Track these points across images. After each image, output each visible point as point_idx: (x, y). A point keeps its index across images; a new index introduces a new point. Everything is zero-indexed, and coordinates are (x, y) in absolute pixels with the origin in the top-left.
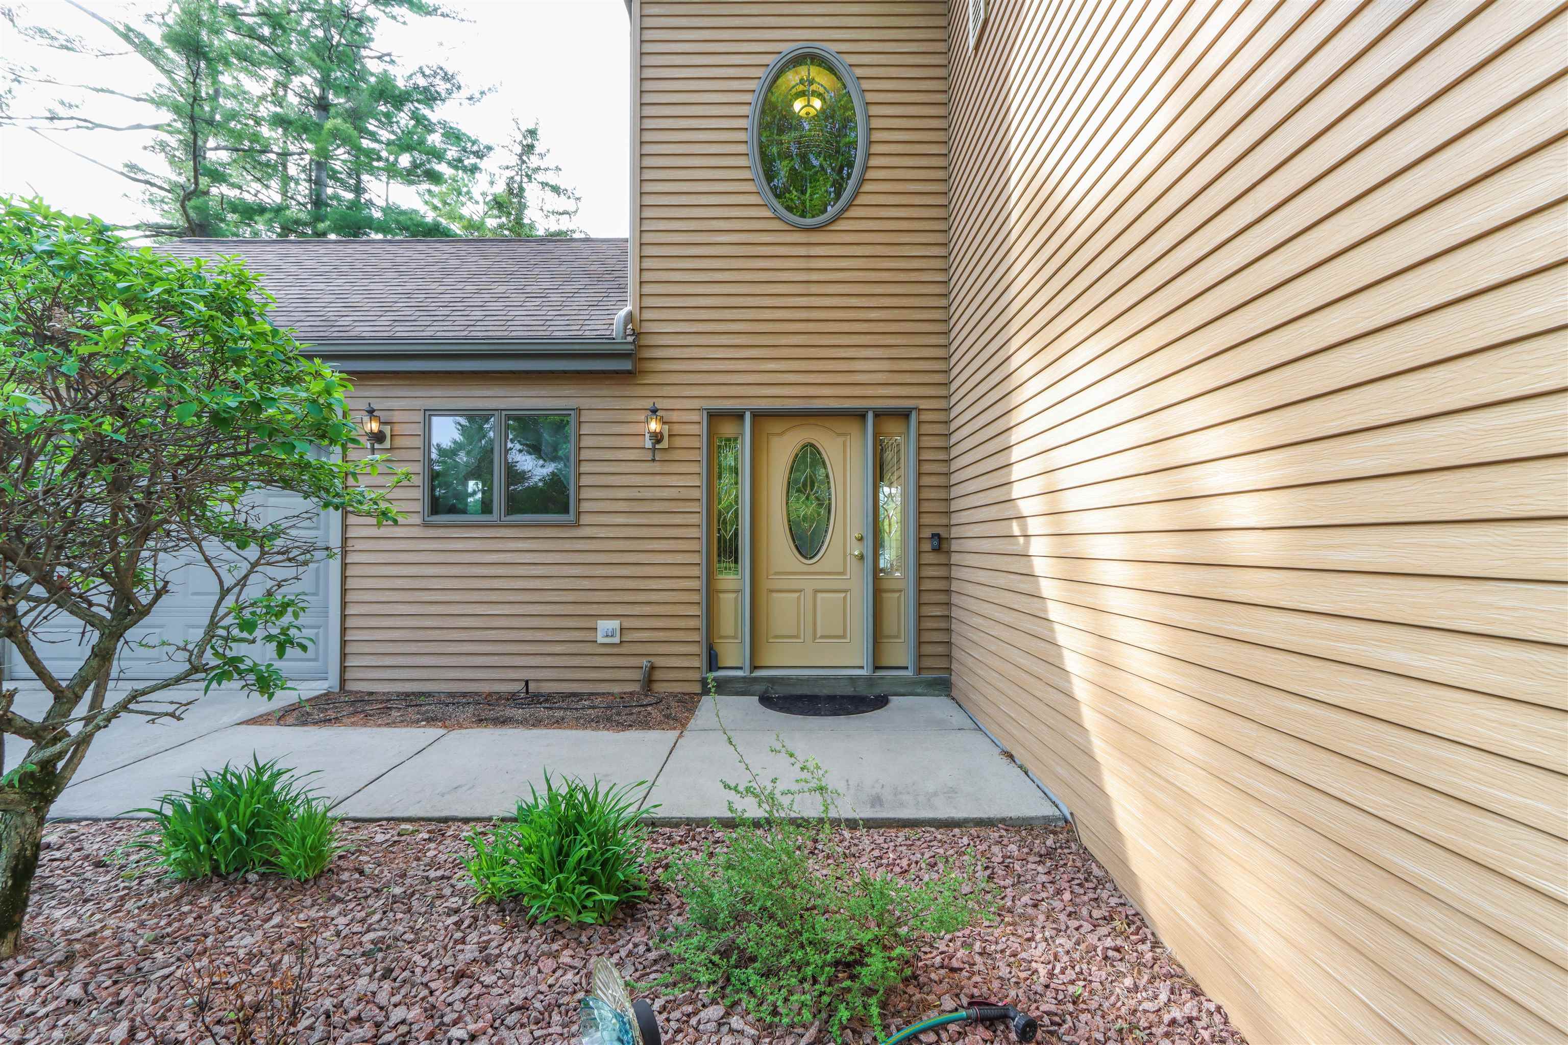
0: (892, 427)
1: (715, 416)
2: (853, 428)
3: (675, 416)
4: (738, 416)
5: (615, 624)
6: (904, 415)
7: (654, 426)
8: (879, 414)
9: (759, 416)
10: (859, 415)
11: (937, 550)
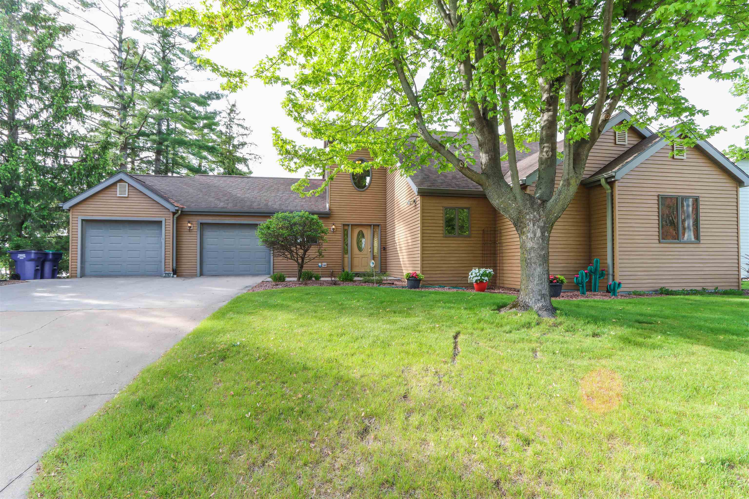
0: (376, 227)
1: (344, 225)
2: (369, 228)
3: (337, 225)
4: (348, 225)
5: (326, 263)
6: (378, 225)
7: (333, 227)
8: (374, 225)
9: (352, 225)
10: (370, 225)
11: (384, 250)
